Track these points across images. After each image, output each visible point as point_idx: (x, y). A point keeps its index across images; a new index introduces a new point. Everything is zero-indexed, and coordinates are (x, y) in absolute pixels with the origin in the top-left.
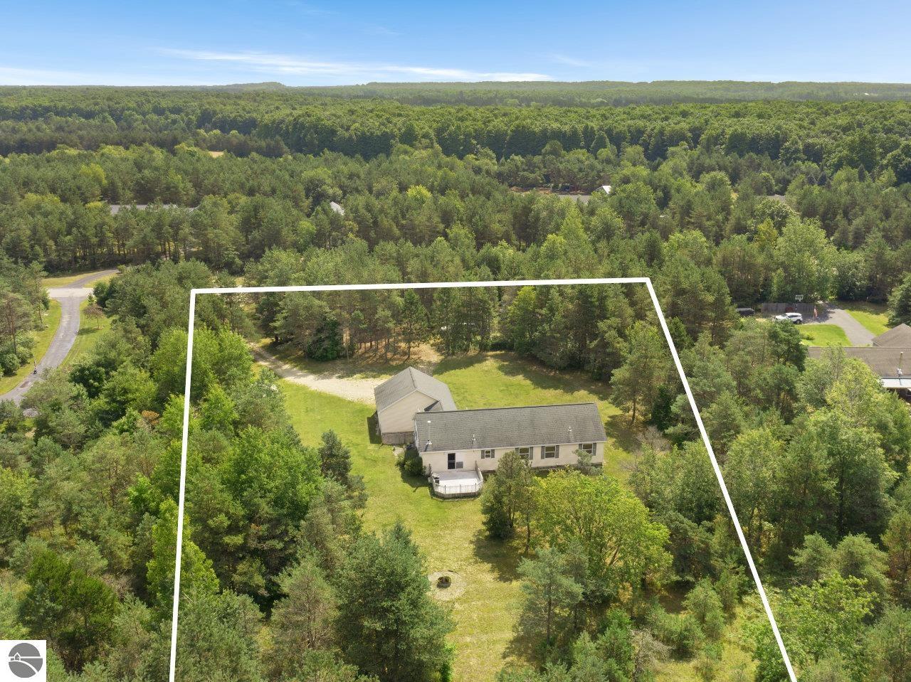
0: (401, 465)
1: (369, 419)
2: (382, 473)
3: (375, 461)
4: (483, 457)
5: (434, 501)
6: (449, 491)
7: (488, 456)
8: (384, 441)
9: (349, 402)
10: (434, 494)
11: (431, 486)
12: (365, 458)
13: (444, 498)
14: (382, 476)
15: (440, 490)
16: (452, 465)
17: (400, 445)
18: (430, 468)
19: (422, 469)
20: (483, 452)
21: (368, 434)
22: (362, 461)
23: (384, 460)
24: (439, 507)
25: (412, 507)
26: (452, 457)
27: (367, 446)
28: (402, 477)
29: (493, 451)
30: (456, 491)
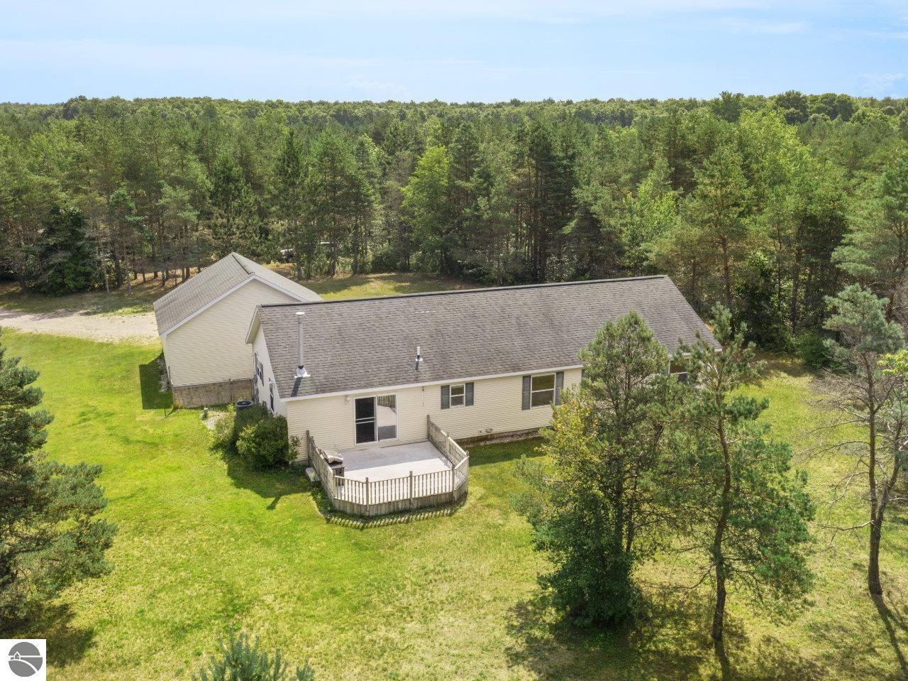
0: (228, 447)
1: (142, 367)
2: (173, 470)
3: (156, 445)
4: (445, 405)
5: (338, 530)
6: (379, 497)
7: (457, 401)
8: (179, 401)
9: (101, 345)
10: (332, 510)
11: (318, 488)
12: (127, 441)
13: (363, 516)
14: (174, 477)
15: (349, 494)
16: (365, 432)
17: (222, 407)
18: (310, 440)
19: (286, 446)
20: (445, 389)
21: (139, 392)
22: (117, 447)
23: (179, 442)
24: (358, 546)
25: (272, 555)
26: (365, 408)
27: (133, 416)
28: (231, 473)
29: (470, 385)
30: (400, 493)
